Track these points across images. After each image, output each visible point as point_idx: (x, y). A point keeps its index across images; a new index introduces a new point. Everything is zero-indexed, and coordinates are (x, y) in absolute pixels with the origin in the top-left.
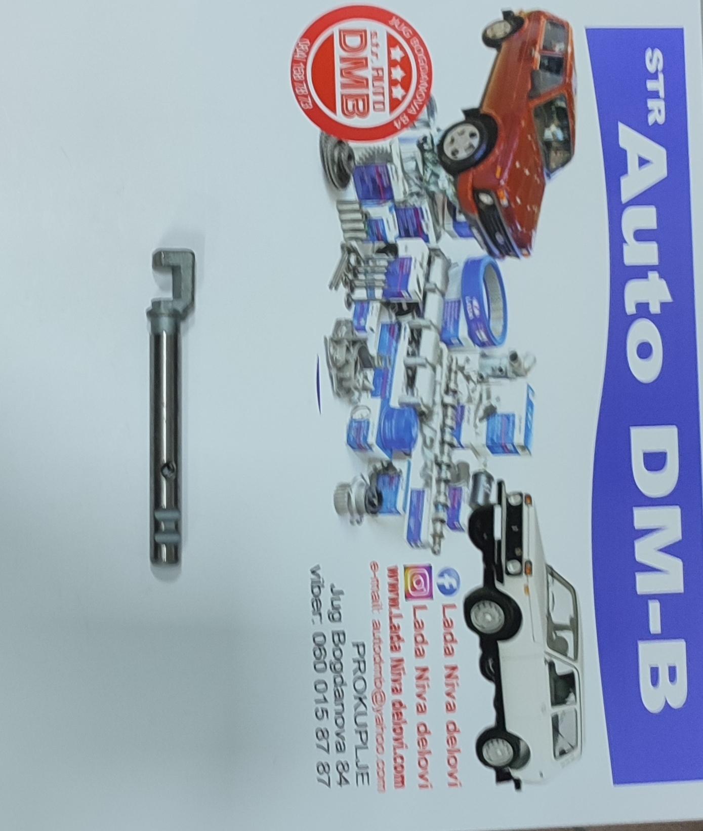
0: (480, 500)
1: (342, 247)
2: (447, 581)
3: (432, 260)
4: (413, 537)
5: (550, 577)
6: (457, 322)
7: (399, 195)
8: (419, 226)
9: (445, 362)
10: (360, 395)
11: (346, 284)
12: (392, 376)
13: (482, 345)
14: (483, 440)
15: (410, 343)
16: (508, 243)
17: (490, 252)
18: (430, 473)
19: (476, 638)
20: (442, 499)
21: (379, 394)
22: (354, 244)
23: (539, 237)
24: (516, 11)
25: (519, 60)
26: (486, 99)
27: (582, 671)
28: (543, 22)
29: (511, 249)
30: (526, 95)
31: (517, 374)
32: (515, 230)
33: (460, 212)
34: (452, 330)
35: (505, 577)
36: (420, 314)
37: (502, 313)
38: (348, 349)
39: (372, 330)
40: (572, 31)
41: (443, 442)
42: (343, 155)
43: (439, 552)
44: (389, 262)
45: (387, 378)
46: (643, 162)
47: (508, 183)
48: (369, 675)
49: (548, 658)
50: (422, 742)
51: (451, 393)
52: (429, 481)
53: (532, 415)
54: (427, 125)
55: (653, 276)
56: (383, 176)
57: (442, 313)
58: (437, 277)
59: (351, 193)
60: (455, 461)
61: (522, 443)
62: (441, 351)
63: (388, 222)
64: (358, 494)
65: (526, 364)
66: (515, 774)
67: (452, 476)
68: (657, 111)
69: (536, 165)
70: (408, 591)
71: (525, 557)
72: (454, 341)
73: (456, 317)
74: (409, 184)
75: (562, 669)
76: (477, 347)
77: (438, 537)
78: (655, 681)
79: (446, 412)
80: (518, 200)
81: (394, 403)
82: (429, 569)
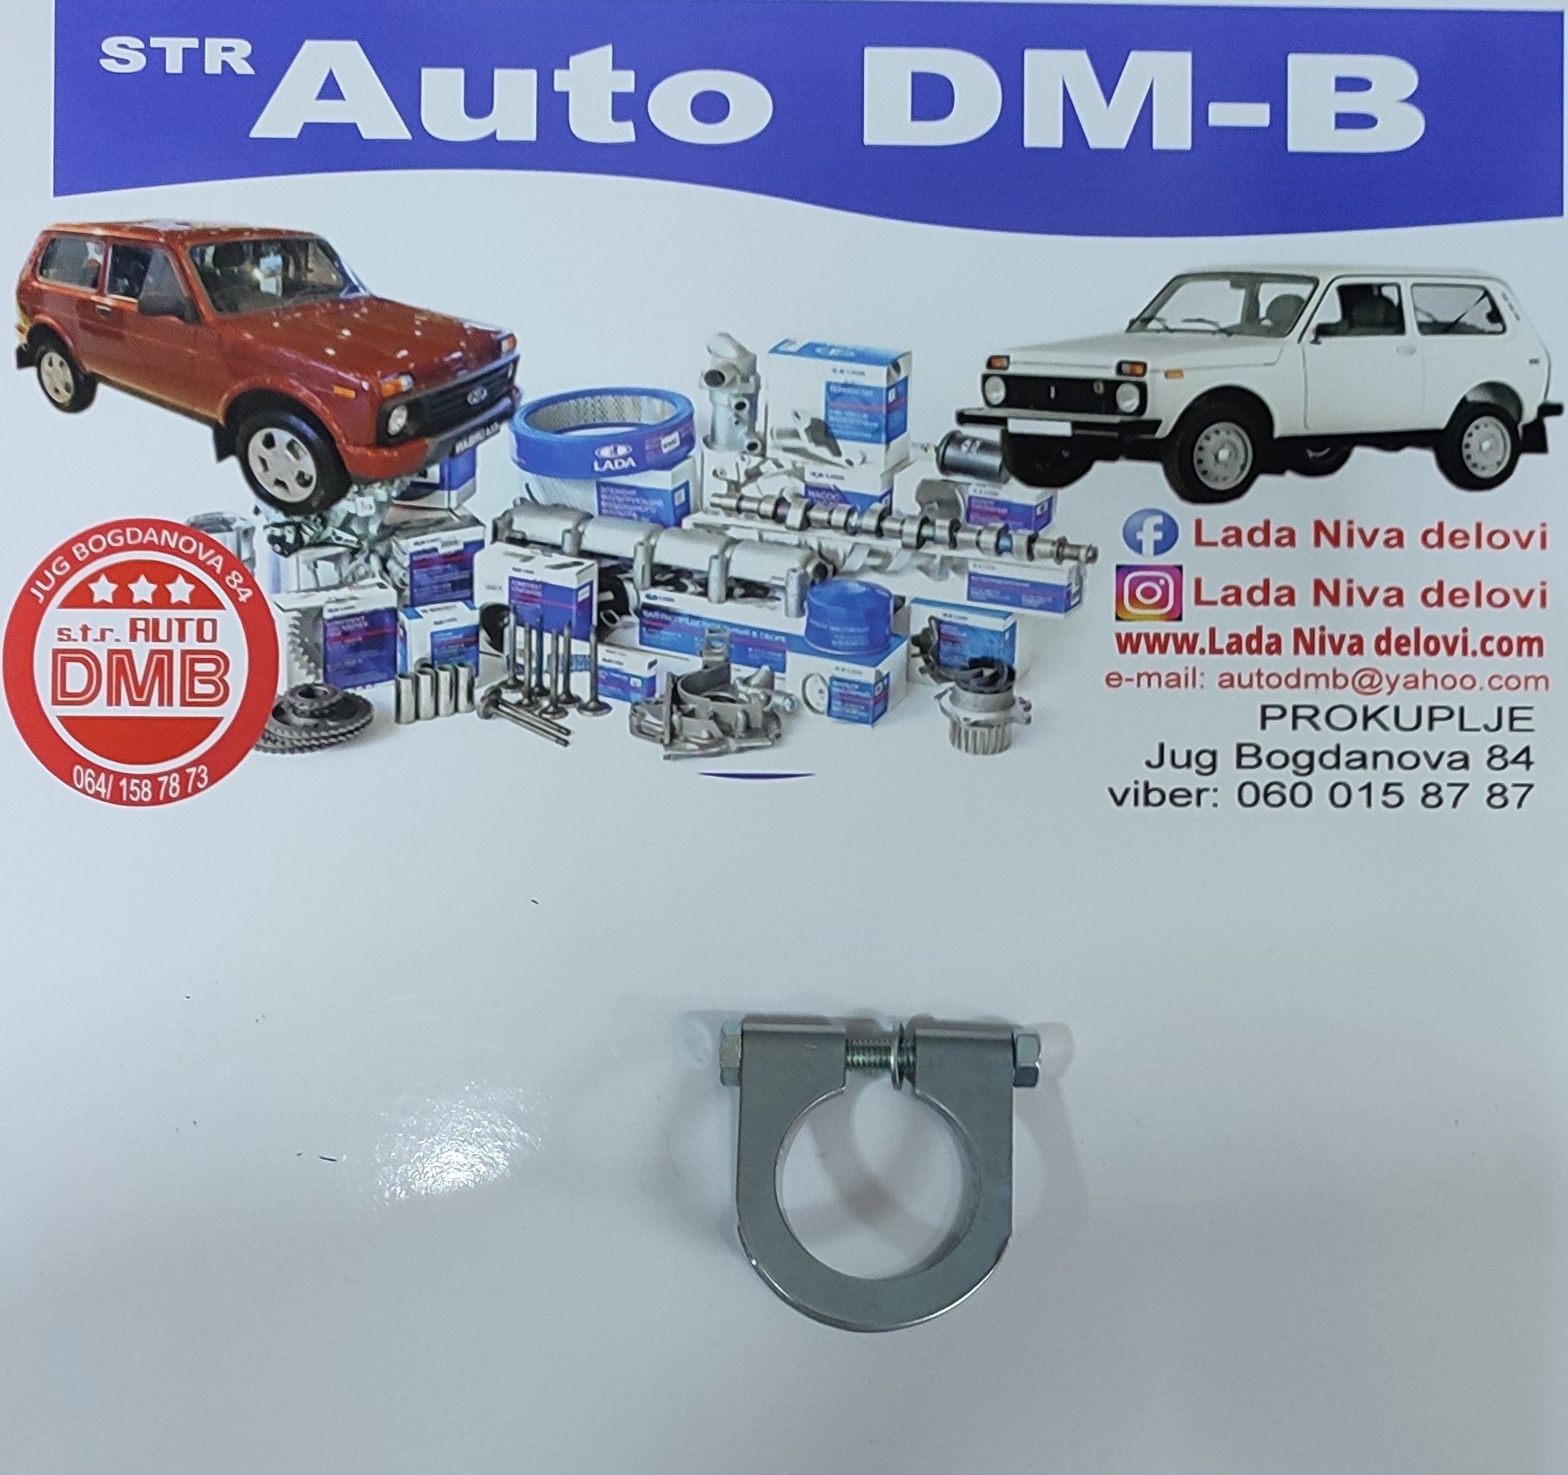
0: (995, 461)
1: (488, 716)
2: (1149, 536)
3: (519, 536)
4: (1062, 600)
5: (1153, 325)
6: (641, 492)
7: (387, 599)
8: (448, 558)
9: (721, 519)
10: (779, 693)
11: (561, 712)
12: (743, 627)
13: (688, 441)
14: (876, 451)
15: (682, 589)
16: (485, 381)
17: (507, 415)
18: (937, 561)
19: (1263, 481)
20: (989, 539)
21: (780, 655)
22: (479, 693)
23: (477, 313)
24: (18, 340)
25: (120, 337)
26: (197, 410)
27: (1339, 267)
28: (42, 283)
29: (502, 372)
30: (191, 328)
31: (749, 372)
32: (464, 363)
33: (425, 475)
34: (660, 503)
35: (1147, 416)
36: (626, 565)
37: (627, 399)
38: (691, 714)
39: (651, 665)
40: (58, 225)
41: (879, 532)
42: (302, 708)
43: (1089, 548)
44: (519, 623)
45: (751, 638)
46: (331, 90)
47: (366, 372)
48: (1324, 698)
49: (1310, 335)
50: (1457, 598)
51: (781, 511)
52: (955, 562)
53: (832, 347)
54: (248, 533)
55: (561, 80)
56: (349, 628)
57: (620, 521)
58: (550, 529)
59: (379, 694)
60: (916, 510)
61: (884, 370)
62: (696, 525)
63: (436, 623)
64: (973, 707)
65: (731, 354)
66: (1530, 414)
67: (943, 517)
68: (227, 56)
69: (333, 314)
70: (1161, 615)
71: (1111, 374)
72: (680, 497)
73: (634, 492)
74: (362, 578)
75: (1331, 312)
76: (691, 454)
77: (1062, 549)
78: (1365, 121)
79: (817, 521)
80: (404, 353)
81: (799, 627)
82: (1122, 570)
